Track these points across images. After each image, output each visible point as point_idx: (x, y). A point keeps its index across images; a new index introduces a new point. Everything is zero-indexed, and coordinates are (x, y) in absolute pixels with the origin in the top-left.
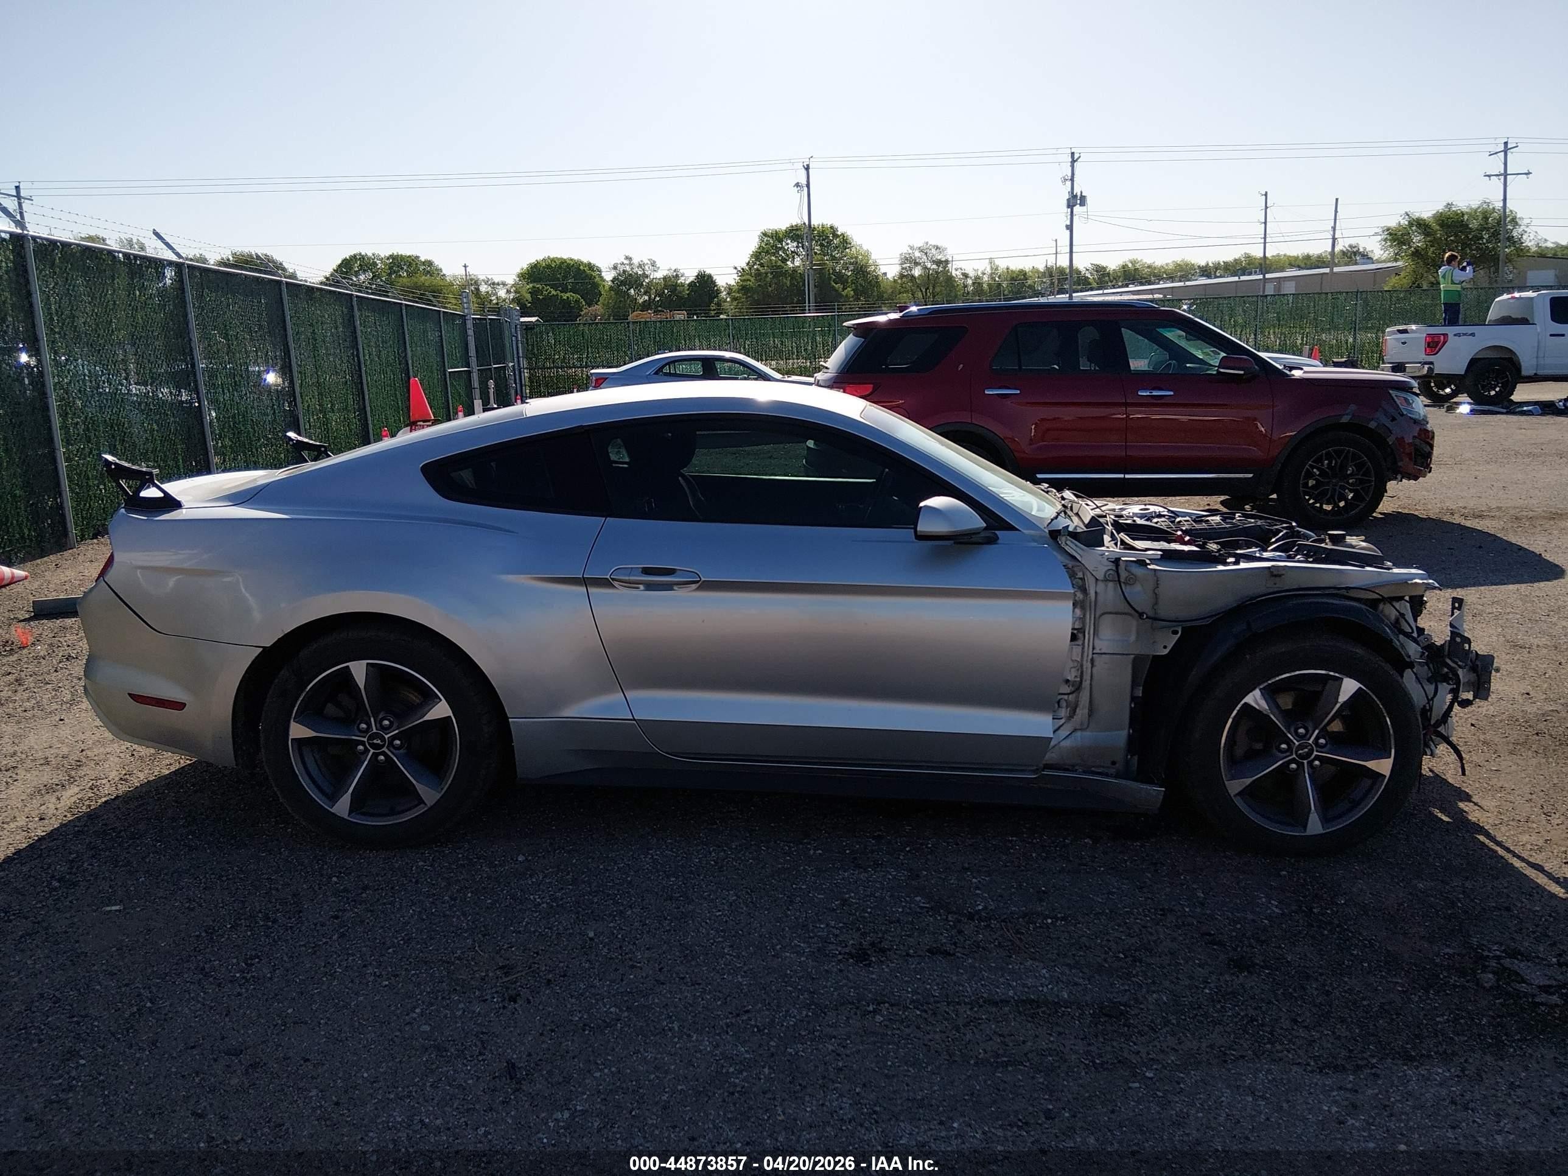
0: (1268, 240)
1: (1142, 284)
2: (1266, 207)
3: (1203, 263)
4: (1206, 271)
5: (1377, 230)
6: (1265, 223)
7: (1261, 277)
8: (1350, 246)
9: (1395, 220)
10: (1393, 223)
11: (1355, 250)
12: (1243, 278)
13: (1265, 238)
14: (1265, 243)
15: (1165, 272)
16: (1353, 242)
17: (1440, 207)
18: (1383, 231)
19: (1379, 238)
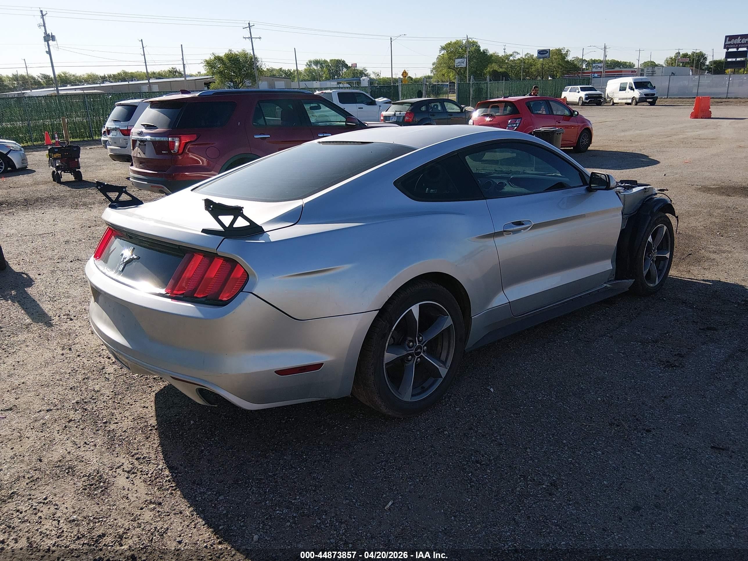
0: (147, 64)
1: (72, 85)
2: (143, 48)
3: (102, 75)
4: (104, 79)
5: (202, 61)
6: (144, 55)
7: (147, 81)
8: (172, 68)
9: (209, 57)
10: (208, 59)
11: (175, 70)
12: (131, 83)
13: (145, 62)
14: (146, 65)
15: (83, 79)
16: (174, 66)
17: (227, 51)
18: (205, 62)
19: (203, 65)
